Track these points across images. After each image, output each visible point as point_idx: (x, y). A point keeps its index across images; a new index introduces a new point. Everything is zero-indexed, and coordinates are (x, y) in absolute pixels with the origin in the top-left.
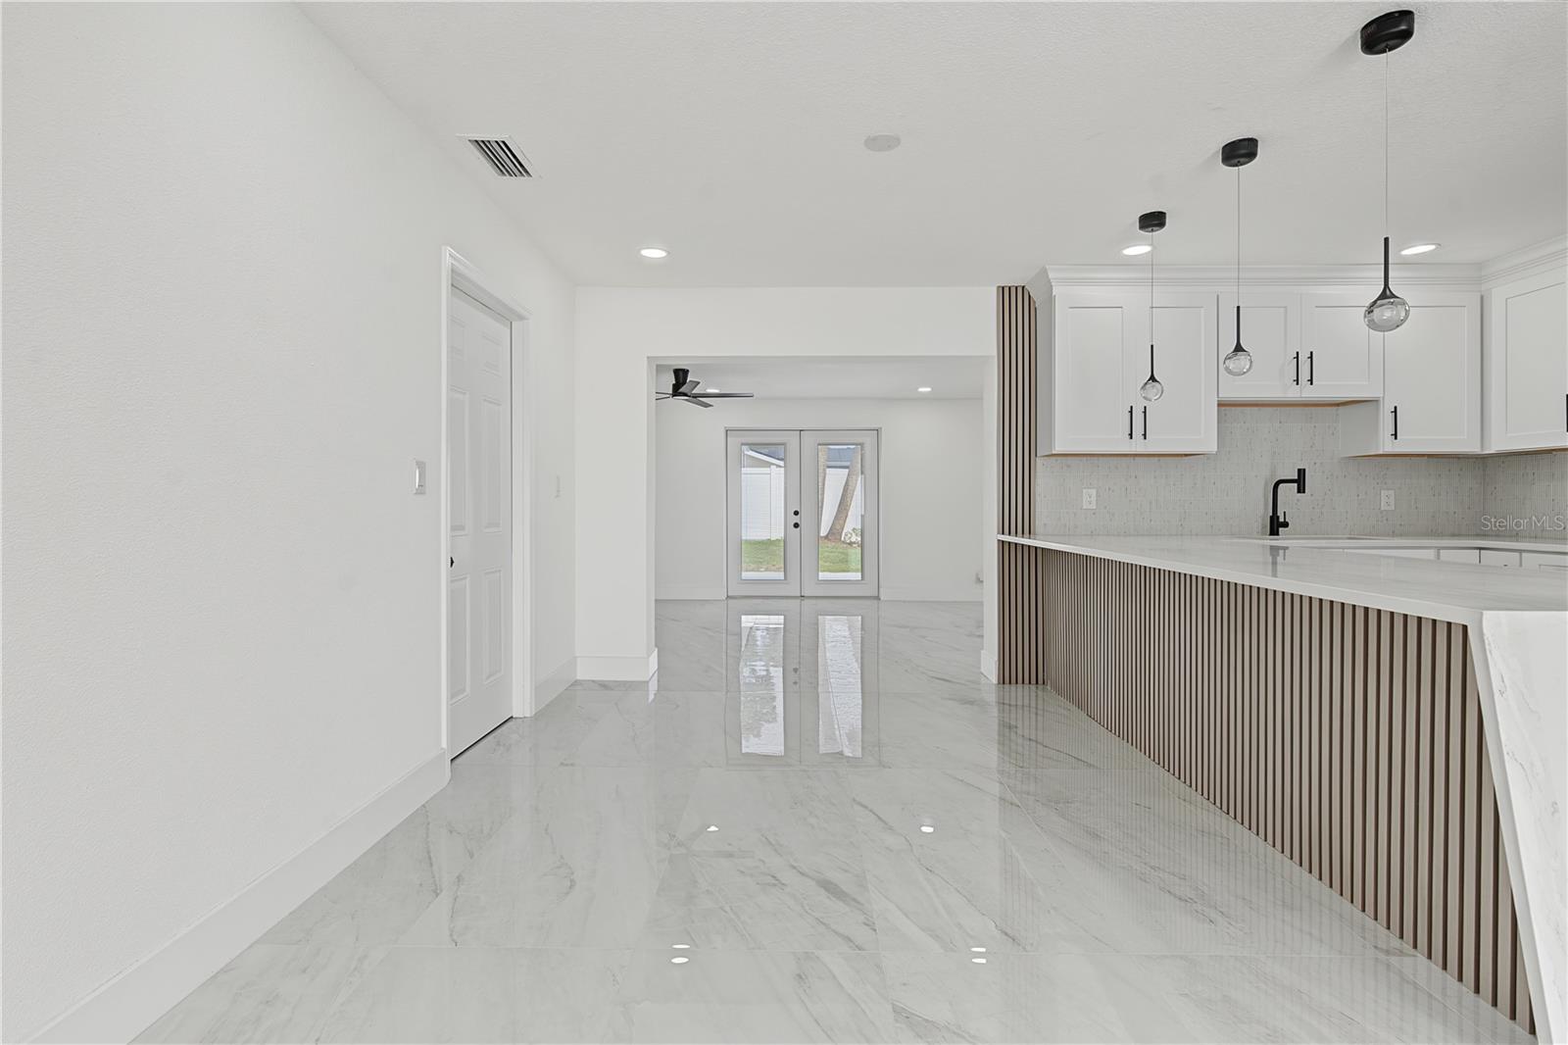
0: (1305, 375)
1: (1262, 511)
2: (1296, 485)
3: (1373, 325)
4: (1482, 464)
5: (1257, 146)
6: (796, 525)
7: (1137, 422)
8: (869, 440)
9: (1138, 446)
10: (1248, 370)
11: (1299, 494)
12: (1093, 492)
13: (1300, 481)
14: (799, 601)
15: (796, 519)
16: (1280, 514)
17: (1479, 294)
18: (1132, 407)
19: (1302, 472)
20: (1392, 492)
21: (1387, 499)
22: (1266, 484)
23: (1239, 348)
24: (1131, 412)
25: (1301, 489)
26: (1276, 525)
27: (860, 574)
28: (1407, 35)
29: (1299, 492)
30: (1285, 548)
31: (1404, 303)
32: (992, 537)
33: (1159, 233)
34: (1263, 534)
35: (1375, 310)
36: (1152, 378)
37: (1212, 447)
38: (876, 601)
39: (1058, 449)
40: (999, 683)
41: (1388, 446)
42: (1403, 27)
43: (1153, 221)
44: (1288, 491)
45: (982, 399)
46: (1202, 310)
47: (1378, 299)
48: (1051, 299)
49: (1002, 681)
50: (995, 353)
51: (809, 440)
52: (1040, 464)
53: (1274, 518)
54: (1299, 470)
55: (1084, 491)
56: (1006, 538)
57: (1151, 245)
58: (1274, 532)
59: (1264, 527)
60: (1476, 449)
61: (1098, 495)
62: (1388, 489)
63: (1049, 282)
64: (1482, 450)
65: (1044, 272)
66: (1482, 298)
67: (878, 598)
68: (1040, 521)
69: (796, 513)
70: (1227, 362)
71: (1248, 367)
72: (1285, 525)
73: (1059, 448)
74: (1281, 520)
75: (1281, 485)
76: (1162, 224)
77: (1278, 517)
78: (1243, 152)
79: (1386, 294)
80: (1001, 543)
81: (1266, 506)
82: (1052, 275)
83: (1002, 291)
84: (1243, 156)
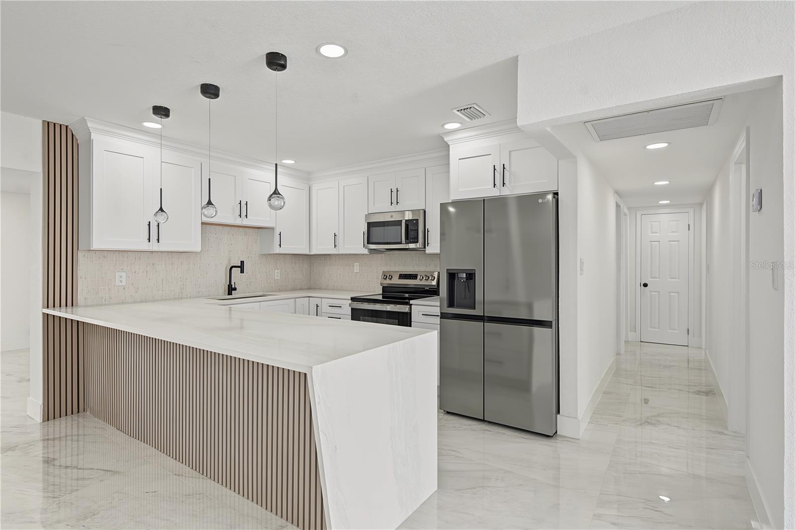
0: (244, 214)
1: (223, 284)
2: (240, 269)
3: (271, 206)
4: (310, 259)
5: (219, 91)
7: (153, 232)
9: (154, 246)
10: (215, 216)
11: (242, 274)
12: (124, 274)
13: (242, 267)
16: (233, 283)
17: (308, 186)
18: (149, 222)
19: (242, 262)
20: (279, 271)
21: (277, 274)
22: (226, 268)
23: (209, 203)
24: (149, 225)
25: (242, 272)
26: (231, 289)
28: (284, 67)
29: (241, 273)
31: (283, 198)
32: (38, 310)
33: (166, 119)
34: (225, 294)
35: (272, 200)
36: (161, 209)
37: (198, 248)
39: (96, 247)
40: (44, 421)
41: (278, 250)
42: (283, 63)
43: (161, 111)
44: (236, 272)
46: (193, 169)
47: (273, 194)
48: (89, 142)
49: (47, 418)
52: (81, 255)
53: (230, 286)
54: (241, 261)
55: (117, 273)
56: (50, 312)
57: (161, 125)
58: (230, 293)
59: (225, 291)
60: (307, 252)
61: (127, 277)
62: (278, 269)
63: (88, 129)
64: (310, 252)
65: (84, 121)
66: (310, 187)
68: (80, 297)
70: (204, 209)
71: (214, 214)
72: (235, 289)
73: (96, 245)
74: (233, 287)
75: (233, 269)
76: (168, 115)
77: (232, 285)
78: (212, 92)
79: (276, 192)
80: (46, 316)
81: (226, 281)
82: (89, 125)
83: (47, 125)
84: (212, 94)
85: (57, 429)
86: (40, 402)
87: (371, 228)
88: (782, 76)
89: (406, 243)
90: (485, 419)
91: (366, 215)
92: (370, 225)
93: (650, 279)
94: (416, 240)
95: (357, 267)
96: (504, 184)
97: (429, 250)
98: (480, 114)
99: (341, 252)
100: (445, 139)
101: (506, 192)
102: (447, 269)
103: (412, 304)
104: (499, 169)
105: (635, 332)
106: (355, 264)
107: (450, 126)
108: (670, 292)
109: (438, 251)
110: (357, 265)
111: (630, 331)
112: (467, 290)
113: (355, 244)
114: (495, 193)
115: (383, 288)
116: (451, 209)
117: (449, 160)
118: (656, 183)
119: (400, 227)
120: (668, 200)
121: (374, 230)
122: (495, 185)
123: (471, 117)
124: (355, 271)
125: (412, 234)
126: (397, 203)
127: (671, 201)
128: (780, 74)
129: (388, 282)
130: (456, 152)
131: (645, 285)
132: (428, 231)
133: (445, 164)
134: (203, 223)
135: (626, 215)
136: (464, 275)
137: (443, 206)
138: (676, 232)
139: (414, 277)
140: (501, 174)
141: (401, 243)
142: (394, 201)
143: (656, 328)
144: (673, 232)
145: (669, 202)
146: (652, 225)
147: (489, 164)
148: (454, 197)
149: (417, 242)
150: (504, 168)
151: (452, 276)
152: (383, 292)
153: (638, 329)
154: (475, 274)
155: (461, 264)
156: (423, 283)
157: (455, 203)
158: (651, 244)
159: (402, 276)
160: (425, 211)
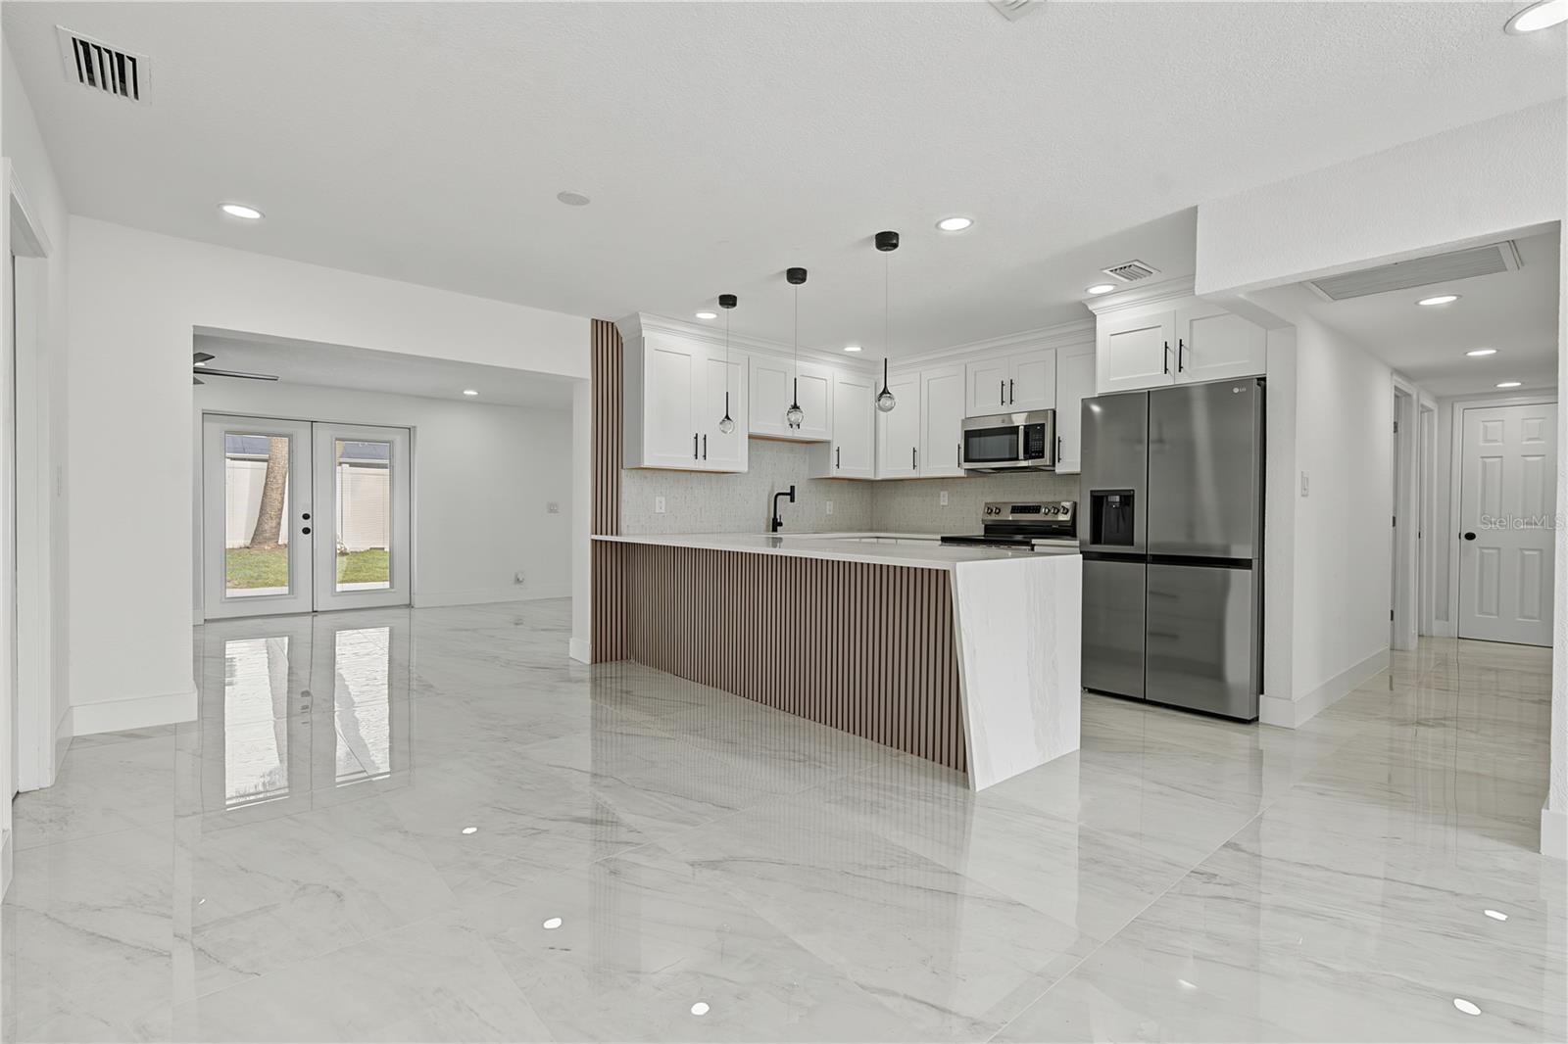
1: (766, 516)
2: (789, 497)
4: (872, 487)
5: (807, 275)
6: (306, 531)
7: (700, 445)
8: (400, 440)
9: (700, 465)
11: (791, 504)
12: (663, 499)
13: (792, 494)
14: (310, 618)
15: (307, 524)
16: (778, 517)
19: (792, 488)
20: (832, 503)
21: (829, 507)
22: (769, 495)
24: (696, 438)
25: (792, 500)
26: (776, 524)
27: (388, 583)
28: (895, 246)
29: (791, 502)
30: (781, 539)
32: (587, 536)
33: (732, 310)
34: (768, 531)
35: (882, 400)
36: (727, 417)
37: (744, 468)
38: (407, 610)
39: (646, 463)
40: (593, 662)
41: (834, 473)
42: (894, 241)
43: (728, 301)
44: (783, 500)
45: (570, 412)
46: (739, 367)
47: (883, 393)
48: (639, 341)
49: (595, 660)
50: (590, 377)
51: (323, 435)
52: (623, 473)
53: (775, 519)
55: (658, 498)
56: (598, 537)
57: (722, 316)
58: (775, 530)
59: (768, 526)
60: (871, 476)
61: (666, 503)
62: (830, 500)
63: (640, 324)
64: (874, 477)
65: (636, 316)
67: (410, 606)
68: (624, 523)
69: (306, 517)
72: (781, 524)
74: (780, 521)
75: (779, 496)
76: (734, 305)
77: (777, 519)
78: (798, 276)
79: (885, 391)
80: (595, 542)
81: (769, 512)
82: (643, 321)
83: (595, 322)
84: (799, 279)
85: (609, 670)
86: (589, 642)
87: (970, 439)
88: (1560, 221)
89: (1026, 459)
90: (1147, 698)
91: (963, 421)
92: (969, 435)
93: (1479, 526)
94: (1040, 454)
95: (944, 499)
96: (1180, 368)
97: (1059, 469)
98: (1144, 273)
99: (922, 476)
100: (1090, 308)
101: (1183, 379)
102: (1092, 492)
103: (1034, 545)
104: (1174, 346)
105: (1448, 620)
106: (942, 493)
107: (1095, 290)
108: (1521, 549)
109: (1077, 469)
110: (944, 496)
111: (1437, 618)
112: (1121, 518)
113: (947, 462)
114: (1167, 381)
115: (986, 526)
116: (1096, 409)
117: (1095, 333)
118: (1470, 354)
119: (1015, 436)
120: (1517, 381)
121: (975, 441)
122: (1166, 369)
123: (1131, 277)
124: (942, 503)
125: (1034, 445)
126: (1011, 401)
127: (1523, 383)
128: (1557, 219)
129: (993, 517)
130: (1105, 325)
131: (1470, 536)
132: (1059, 441)
133: (1088, 342)
134: (750, 437)
135: (1425, 409)
136: (1117, 499)
137: (1085, 405)
138: (1538, 439)
139: (1036, 509)
140: (1176, 354)
141: (1017, 459)
142: (1007, 398)
143: (1491, 614)
144: (1529, 439)
145: (1518, 384)
146: (1486, 427)
147: (1157, 340)
148: (1102, 388)
149: (1043, 457)
150: (1181, 345)
151: (1098, 500)
152: (985, 532)
153: (1453, 613)
154: (1133, 496)
155: (1112, 482)
156: (1050, 518)
157: (1101, 400)
158: (1484, 464)
159: (1016, 510)
160: (1054, 412)
